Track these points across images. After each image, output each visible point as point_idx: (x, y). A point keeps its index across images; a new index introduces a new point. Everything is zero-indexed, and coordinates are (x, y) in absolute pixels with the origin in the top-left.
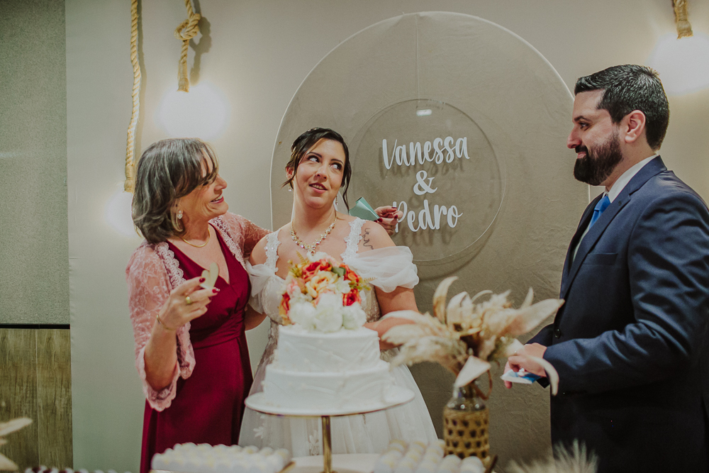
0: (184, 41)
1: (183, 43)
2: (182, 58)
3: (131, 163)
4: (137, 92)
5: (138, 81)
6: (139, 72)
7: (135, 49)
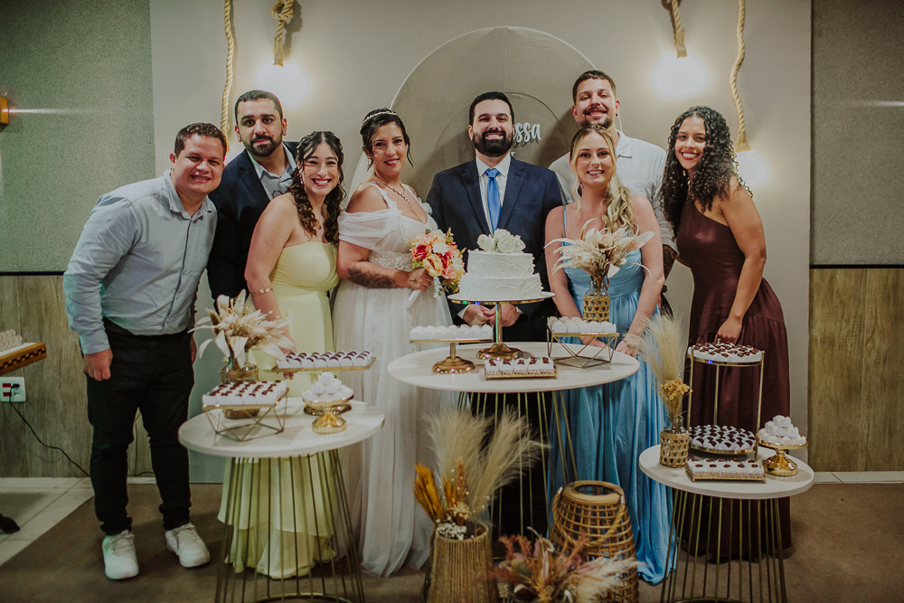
0: (281, 21)
1: (280, 24)
2: (278, 37)
3: (226, 126)
4: (230, 62)
5: (231, 51)
6: (232, 45)
7: (229, 22)
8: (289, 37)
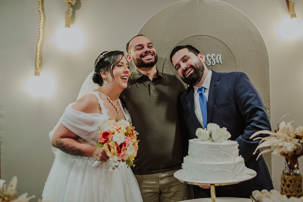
0: (69, 3)
1: (68, 4)
2: (68, 11)
3: (38, 62)
4: (41, 26)
5: (42, 21)
6: (42, 17)
7: (41, 5)
8: (74, 13)
